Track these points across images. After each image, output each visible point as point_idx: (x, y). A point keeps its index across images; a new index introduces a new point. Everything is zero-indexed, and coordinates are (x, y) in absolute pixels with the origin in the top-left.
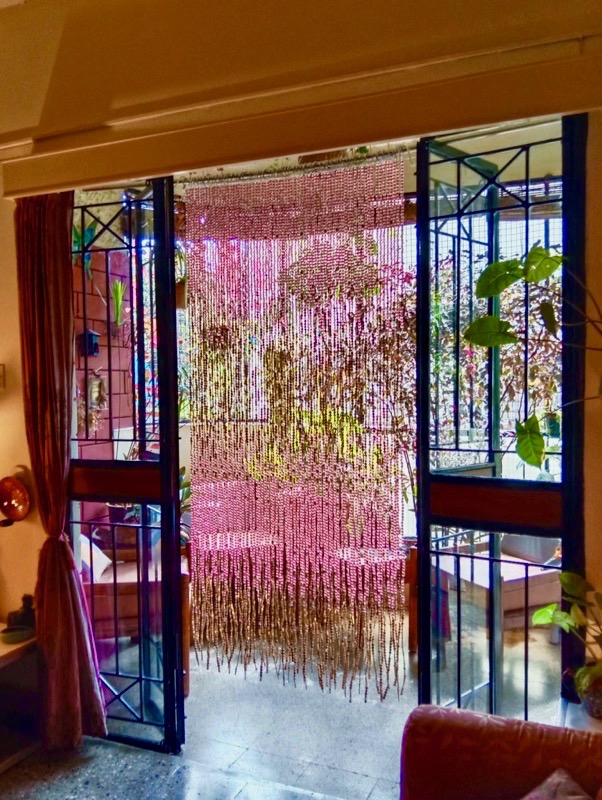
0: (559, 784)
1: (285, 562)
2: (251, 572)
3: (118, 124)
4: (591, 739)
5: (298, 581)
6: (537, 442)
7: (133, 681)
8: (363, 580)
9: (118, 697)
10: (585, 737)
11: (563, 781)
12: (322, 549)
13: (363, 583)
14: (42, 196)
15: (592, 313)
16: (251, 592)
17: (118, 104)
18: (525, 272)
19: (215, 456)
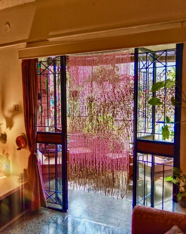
0: (176, 229)
1: (96, 160)
2: (86, 163)
3: (51, 39)
4: (184, 216)
5: (99, 166)
6: (168, 132)
7: (54, 192)
8: (117, 166)
9: (50, 197)
10: (182, 216)
11: (177, 228)
12: (106, 157)
13: (117, 167)
14: (29, 59)
15: (183, 97)
16: (86, 168)
17: (51, 34)
18: (165, 85)
19: (76, 131)
